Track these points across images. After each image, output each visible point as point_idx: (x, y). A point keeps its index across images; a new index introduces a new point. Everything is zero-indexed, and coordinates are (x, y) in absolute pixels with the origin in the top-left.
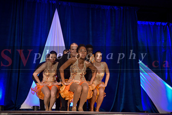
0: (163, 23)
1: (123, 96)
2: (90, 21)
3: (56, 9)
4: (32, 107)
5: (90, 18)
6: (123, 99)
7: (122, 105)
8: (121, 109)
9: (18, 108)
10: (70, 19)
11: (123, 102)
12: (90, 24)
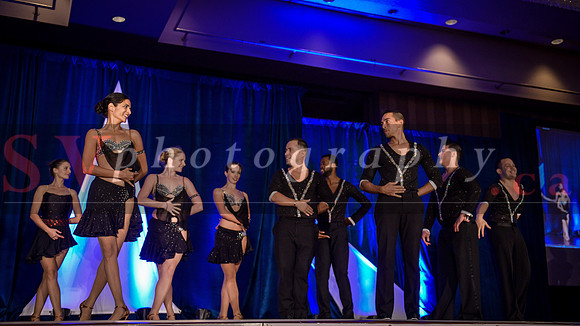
0: (356, 124)
1: (268, 283)
2: (198, 113)
3: (119, 82)
5: (198, 105)
6: (267, 290)
7: (265, 302)
8: (263, 311)
9: (15, 315)
10: (150, 107)
11: (266, 296)
12: (198, 120)
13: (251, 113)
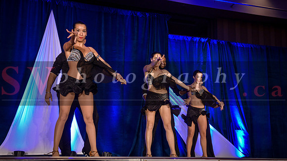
0: (202, 39)
2: (103, 31)
3: (52, 11)
4: (13, 152)
5: (103, 26)
12: (103, 35)
13: (136, 31)
